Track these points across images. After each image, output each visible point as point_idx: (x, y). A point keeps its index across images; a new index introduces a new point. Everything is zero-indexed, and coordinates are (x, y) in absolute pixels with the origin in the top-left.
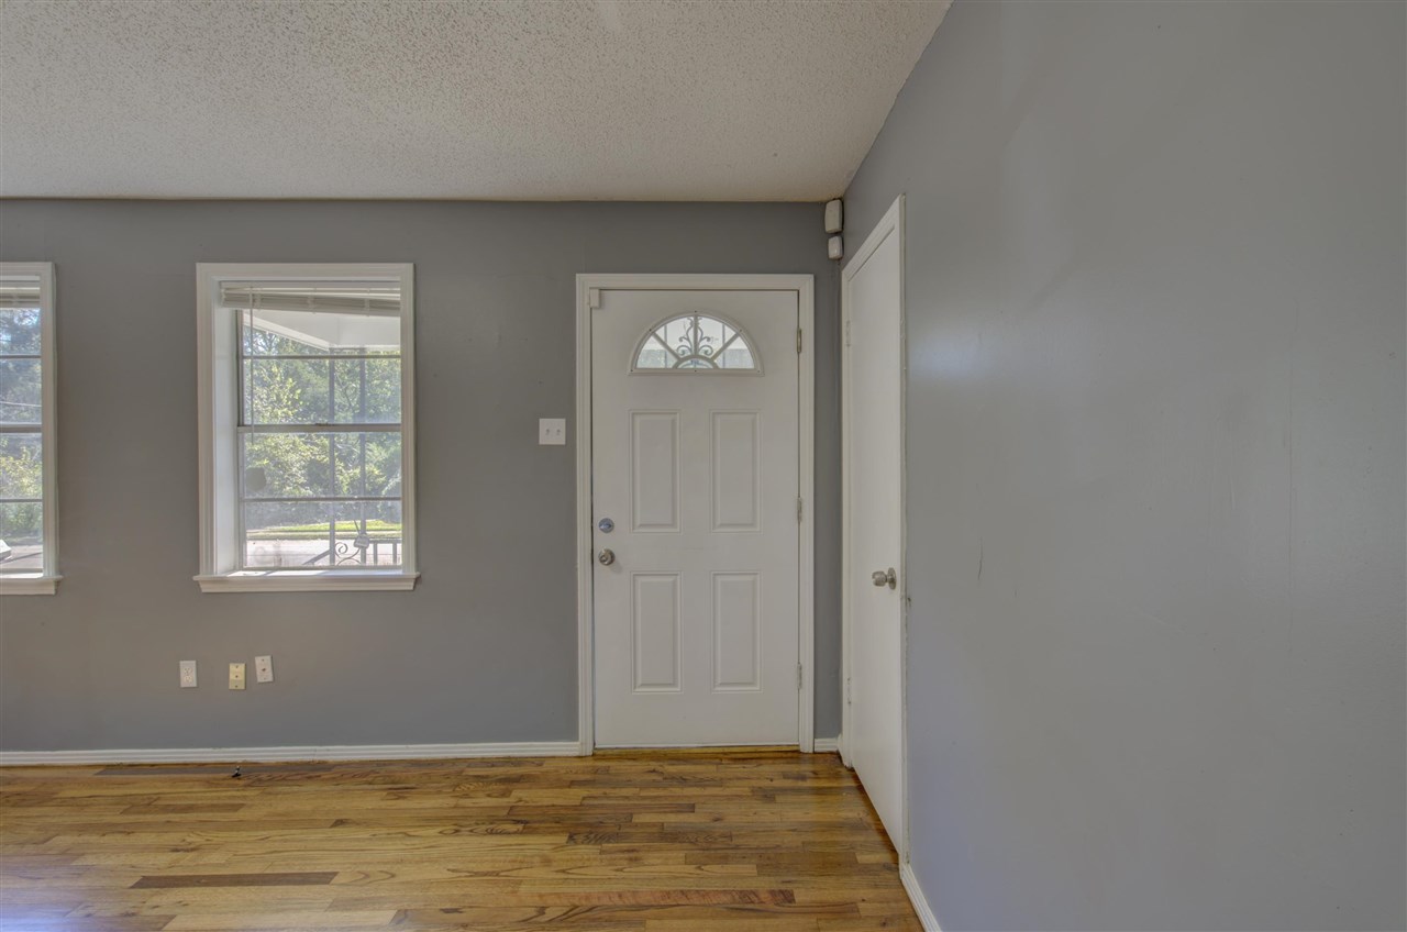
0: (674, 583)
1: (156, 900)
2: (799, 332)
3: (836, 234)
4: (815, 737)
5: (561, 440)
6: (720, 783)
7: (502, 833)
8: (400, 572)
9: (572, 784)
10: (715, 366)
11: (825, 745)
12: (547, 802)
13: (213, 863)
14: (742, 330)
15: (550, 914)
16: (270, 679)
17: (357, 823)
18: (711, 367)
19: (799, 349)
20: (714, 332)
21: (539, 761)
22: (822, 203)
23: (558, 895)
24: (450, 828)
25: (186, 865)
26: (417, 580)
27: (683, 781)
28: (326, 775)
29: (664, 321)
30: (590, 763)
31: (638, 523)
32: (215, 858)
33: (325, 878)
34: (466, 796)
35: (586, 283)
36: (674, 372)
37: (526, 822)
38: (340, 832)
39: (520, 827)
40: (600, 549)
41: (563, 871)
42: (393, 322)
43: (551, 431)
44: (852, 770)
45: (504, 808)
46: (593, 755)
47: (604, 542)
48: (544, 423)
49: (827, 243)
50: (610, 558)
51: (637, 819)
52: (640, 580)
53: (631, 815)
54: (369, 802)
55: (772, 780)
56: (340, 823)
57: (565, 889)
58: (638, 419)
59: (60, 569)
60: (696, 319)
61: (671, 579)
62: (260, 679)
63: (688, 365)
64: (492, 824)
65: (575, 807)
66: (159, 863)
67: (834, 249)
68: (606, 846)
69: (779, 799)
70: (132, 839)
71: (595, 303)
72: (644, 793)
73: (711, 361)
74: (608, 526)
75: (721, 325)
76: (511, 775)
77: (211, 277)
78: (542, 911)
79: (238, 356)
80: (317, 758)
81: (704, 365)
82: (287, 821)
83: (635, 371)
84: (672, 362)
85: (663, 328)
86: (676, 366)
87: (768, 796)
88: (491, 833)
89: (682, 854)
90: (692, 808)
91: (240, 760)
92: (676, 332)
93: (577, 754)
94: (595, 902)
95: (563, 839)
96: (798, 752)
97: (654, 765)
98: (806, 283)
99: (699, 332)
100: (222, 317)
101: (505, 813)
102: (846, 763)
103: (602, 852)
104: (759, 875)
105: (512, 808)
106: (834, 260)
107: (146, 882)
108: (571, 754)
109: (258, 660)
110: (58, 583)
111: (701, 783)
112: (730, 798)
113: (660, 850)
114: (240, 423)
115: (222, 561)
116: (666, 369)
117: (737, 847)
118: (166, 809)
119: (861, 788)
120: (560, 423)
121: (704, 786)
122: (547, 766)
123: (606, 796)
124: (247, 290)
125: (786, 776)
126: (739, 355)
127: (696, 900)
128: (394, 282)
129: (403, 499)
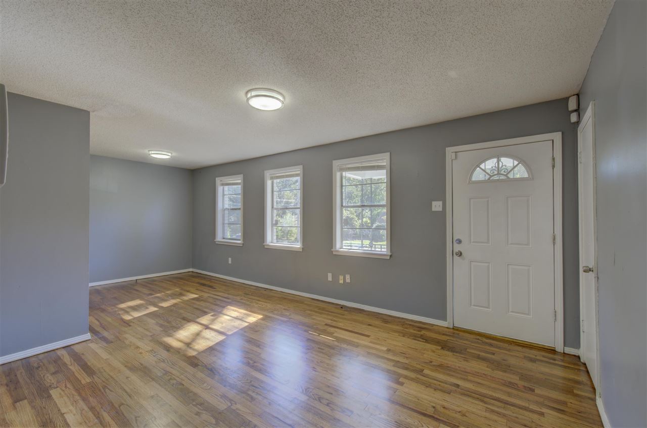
0: (488, 266)
1: (330, 329)
2: (554, 159)
3: (575, 111)
4: (564, 346)
5: (440, 209)
6: (509, 350)
7: (418, 340)
8: (385, 253)
9: (444, 334)
10: (508, 178)
11: (570, 350)
12: (434, 337)
13: (340, 325)
14: (521, 161)
15: (433, 363)
16: (349, 282)
17: (375, 326)
18: (506, 178)
19: (553, 167)
20: (508, 162)
21: (433, 325)
22: (567, 98)
23: (437, 360)
24: (402, 335)
25: (334, 324)
26: (391, 256)
27: (491, 345)
28: (364, 313)
29: (484, 161)
30: (452, 330)
31: (472, 240)
32: (340, 324)
33: (368, 336)
34: (406, 328)
35: (450, 151)
36: (489, 181)
37: (427, 340)
38: (370, 327)
39: (425, 341)
40: (456, 250)
41: (439, 355)
42: (384, 171)
43: (437, 206)
44: (585, 364)
45: (419, 334)
46: (453, 328)
47: (457, 248)
48: (434, 203)
49: (570, 115)
50: (460, 254)
51: (468, 350)
52: (473, 264)
53: (466, 349)
54: (378, 323)
55: (536, 356)
56: (369, 325)
57: (439, 359)
58: (472, 201)
59: (303, 245)
60: (498, 158)
61: (487, 264)
62: (347, 282)
63: (496, 178)
64: (415, 337)
65: (445, 341)
66: (329, 322)
67: (574, 118)
68: (455, 354)
69: (537, 362)
70: (322, 315)
71: (454, 157)
72: (473, 344)
73: (506, 175)
74: (459, 241)
75: (512, 160)
76: (421, 327)
77: (336, 164)
78: (431, 362)
79: (342, 186)
80: (361, 308)
81: (502, 177)
82: (355, 321)
83: (471, 182)
84: (487, 177)
85: (484, 164)
86: (489, 179)
87: (533, 360)
88: (415, 339)
89: (486, 365)
90: (494, 354)
91: (342, 304)
92: (490, 164)
93: (446, 326)
94: (449, 366)
95: (440, 348)
96: (555, 351)
97: (478, 337)
98: (557, 137)
99: (500, 163)
100: (338, 174)
101: (419, 336)
102: (582, 361)
103: (453, 355)
104: (520, 380)
105: (422, 335)
106: (574, 123)
107: (326, 325)
108: (444, 326)
109: (346, 275)
110: (303, 248)
111: (499, 348)
112: (511, 355)
113: (477, 361)
114: (342, 206)
115: (338, 246)
116: (485, 180)
117: (512, 370)
118: (327, 311)
119: (588, 372)
120: (440, 203)
121: (501, 349)
122: (434, 327)
123: (456, 341)
124: (344, 167)
125: (544, 356)
126: (521, 172)
127: (489, 378)
128: (384, 159)
129: (387, 229)
